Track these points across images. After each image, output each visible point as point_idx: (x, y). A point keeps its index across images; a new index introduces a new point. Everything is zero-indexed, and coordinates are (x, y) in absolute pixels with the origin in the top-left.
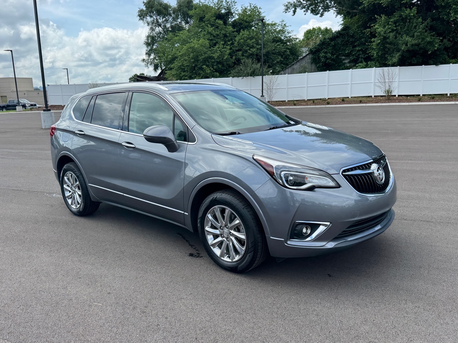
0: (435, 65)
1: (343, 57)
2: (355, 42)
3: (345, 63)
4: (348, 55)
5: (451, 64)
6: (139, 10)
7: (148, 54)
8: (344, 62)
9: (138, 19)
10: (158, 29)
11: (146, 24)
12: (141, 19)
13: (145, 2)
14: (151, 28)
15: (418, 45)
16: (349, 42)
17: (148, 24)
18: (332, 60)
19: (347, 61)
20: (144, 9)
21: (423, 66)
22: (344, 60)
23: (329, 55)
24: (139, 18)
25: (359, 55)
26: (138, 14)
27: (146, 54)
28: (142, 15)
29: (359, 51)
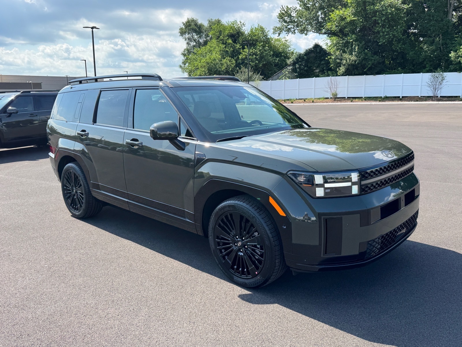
0: (373, 76)
1: (314, 68)
2: (322, 56)
4: (317, 67)
5: (383, 75)
6: (180, 28)
8: (315, 71)
10: (193, 44)
11: (184, 39)
12: (181, 35)
13: (184, 22)
14: (187, 43)
16: (318, 57)
17: (186, 40)
18: (305, 70)
19: (317, 71)
20: (184, 27)
21: (365, 75)
22: (315, 70)
23: (302, 67)
24: (179, 34)
25: (324, 67)
26: (179, 31)
27: (183, 62)
28: (182, 32)
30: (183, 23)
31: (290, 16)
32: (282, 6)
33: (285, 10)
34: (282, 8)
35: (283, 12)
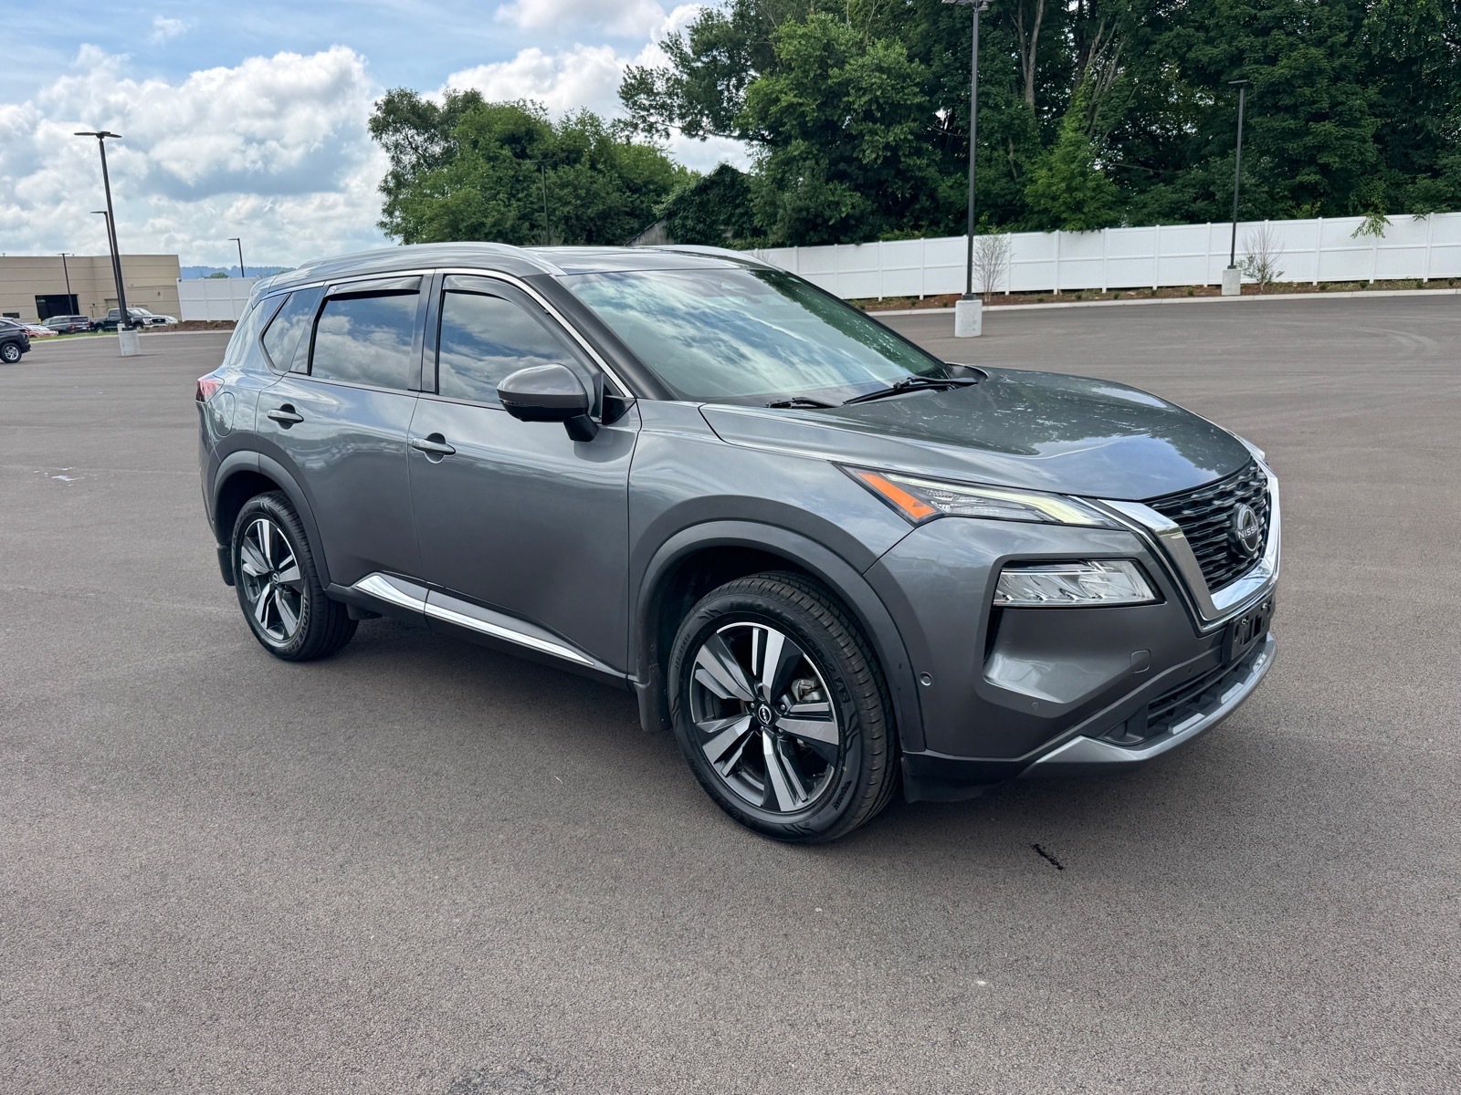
0: (854, 245)
1: (722, 227)
2: (737, 196)
3: (726, 238)
4: (727, 222)
5: (881, 242)
6: (370, 117)
7: (389, 211)
8: (724, 236)
9: (370, 138)
10: (409, 158)
11: (384, 148)
12: (377, 137)
13: (379, 102)
14: (393, 156)
15: (807, 209)
16: (728, 198)
17: (388, 149)
18: (698, 232)
20: (380, 114)
21: (836, 245)
22: (724, 231)
23: (690, 223)
24: (372, 134)
25: (744, 223)
26: (369, 126)
27: (384, 211)
28: (379, 127)
29: (742, 215)
30: (376, 104)
31: (650, 92)
32: (628, 67)
33: (638, 77)
34: (627, 71)
35: (633, 81)
